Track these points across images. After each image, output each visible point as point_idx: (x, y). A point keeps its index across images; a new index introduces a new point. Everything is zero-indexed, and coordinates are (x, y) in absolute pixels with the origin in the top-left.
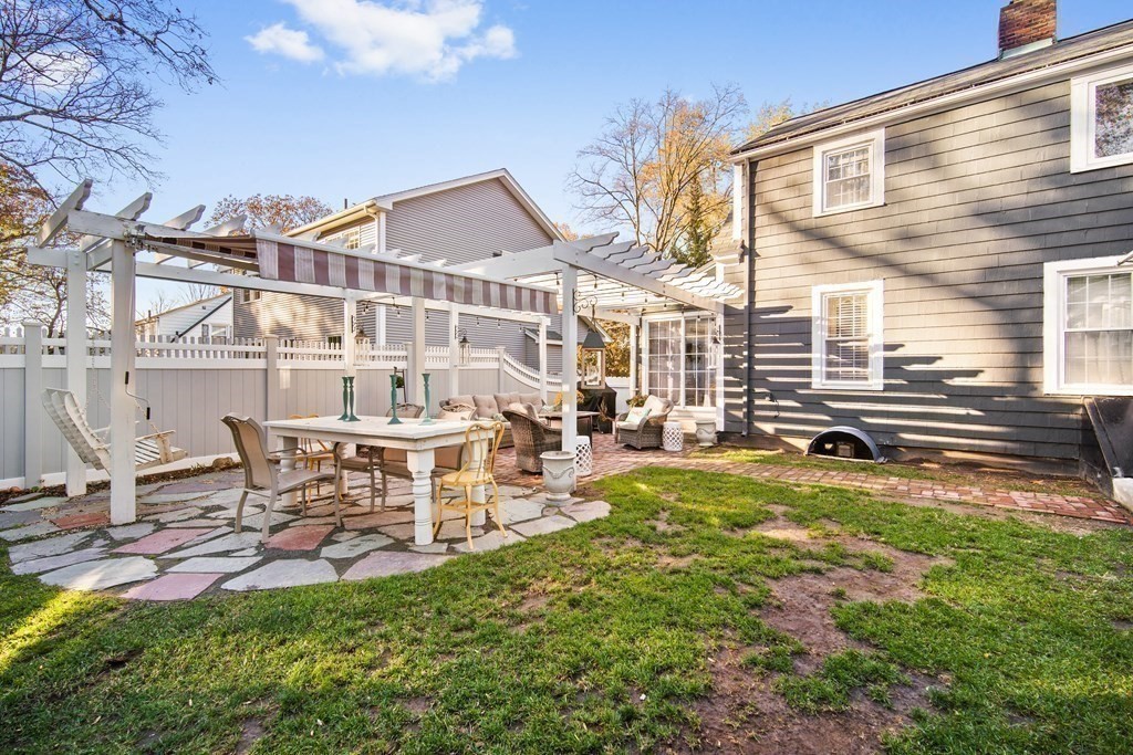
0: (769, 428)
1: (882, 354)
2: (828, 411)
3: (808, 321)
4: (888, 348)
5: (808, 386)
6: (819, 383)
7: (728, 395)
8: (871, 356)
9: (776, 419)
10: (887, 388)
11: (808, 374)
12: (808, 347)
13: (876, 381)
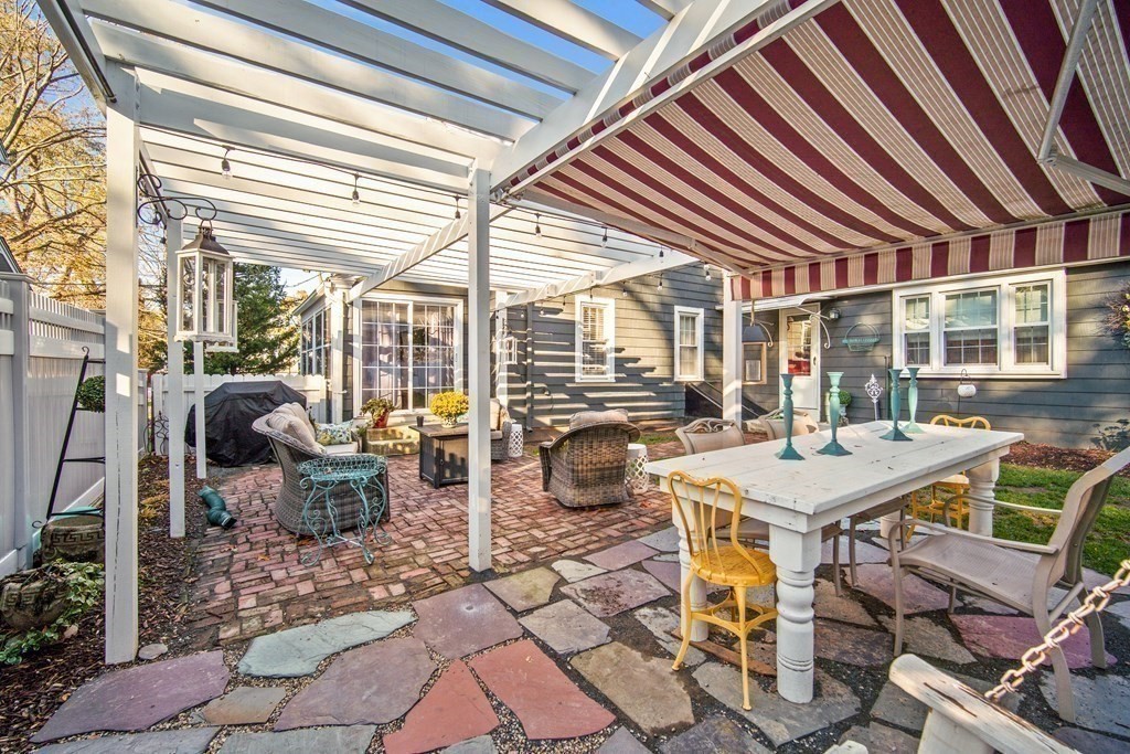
0: (547, 420)
1: (613, 355)
2: (586, 400)
3: (572, 323)
4: (619, 350)
5: (572, 380)
6: (580, 377)
7: (511, 391)
8: (608, 356)
9: (551, 412)
10: (618, 380)
11: (572, 370)
12: (572, 347)
13: (610, 377)
